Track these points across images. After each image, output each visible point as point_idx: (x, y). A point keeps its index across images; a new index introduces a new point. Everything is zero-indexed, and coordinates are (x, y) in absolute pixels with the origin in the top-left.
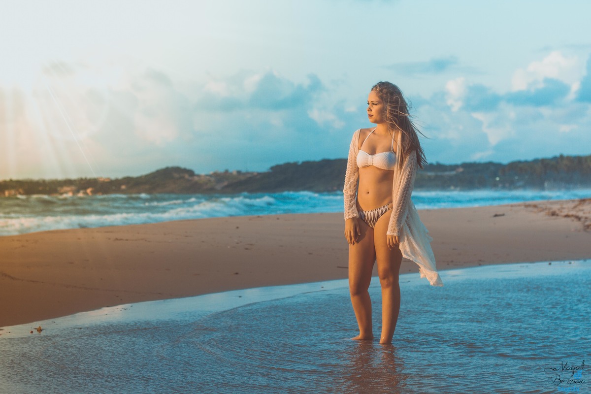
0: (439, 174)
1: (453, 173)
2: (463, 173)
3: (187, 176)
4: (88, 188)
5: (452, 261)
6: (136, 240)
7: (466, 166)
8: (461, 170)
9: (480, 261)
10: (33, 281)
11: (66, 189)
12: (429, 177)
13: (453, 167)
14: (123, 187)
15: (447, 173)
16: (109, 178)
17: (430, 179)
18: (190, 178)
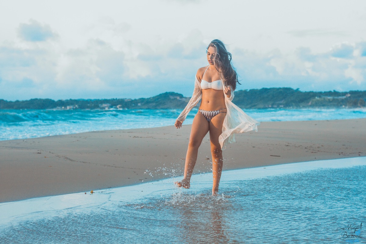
0: (336, 98)
1: (344, 97)
2: (350, 97)
3: (178, 98)
4: (118, 105)
5: (342, 153)
6: (147, 137)
7: (352, 93)
8: (349, 95)
9: (360, 153)
10: (83, 162)
11: (104, 105)
12: (329, 100)
13: (344, 94)
14: (139, 104)
15: (340, 97)
16: (130, 99)
17: (330, 101)
18: (180, 99)
